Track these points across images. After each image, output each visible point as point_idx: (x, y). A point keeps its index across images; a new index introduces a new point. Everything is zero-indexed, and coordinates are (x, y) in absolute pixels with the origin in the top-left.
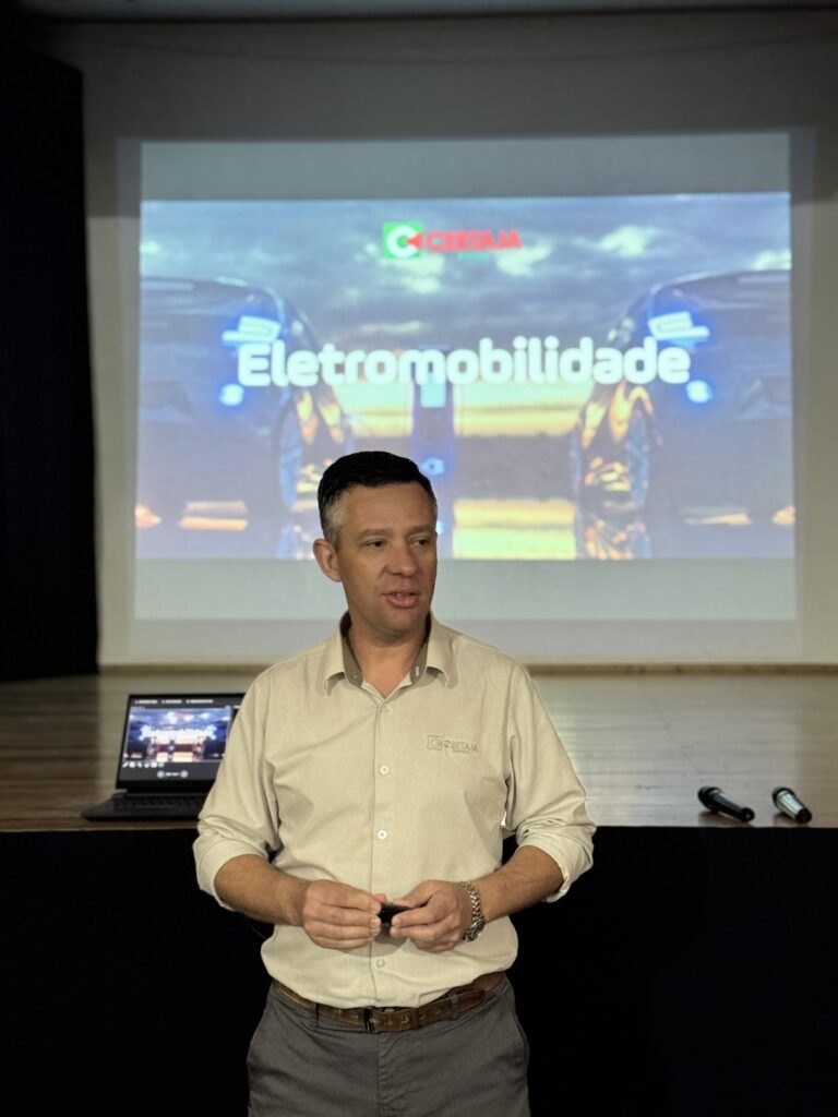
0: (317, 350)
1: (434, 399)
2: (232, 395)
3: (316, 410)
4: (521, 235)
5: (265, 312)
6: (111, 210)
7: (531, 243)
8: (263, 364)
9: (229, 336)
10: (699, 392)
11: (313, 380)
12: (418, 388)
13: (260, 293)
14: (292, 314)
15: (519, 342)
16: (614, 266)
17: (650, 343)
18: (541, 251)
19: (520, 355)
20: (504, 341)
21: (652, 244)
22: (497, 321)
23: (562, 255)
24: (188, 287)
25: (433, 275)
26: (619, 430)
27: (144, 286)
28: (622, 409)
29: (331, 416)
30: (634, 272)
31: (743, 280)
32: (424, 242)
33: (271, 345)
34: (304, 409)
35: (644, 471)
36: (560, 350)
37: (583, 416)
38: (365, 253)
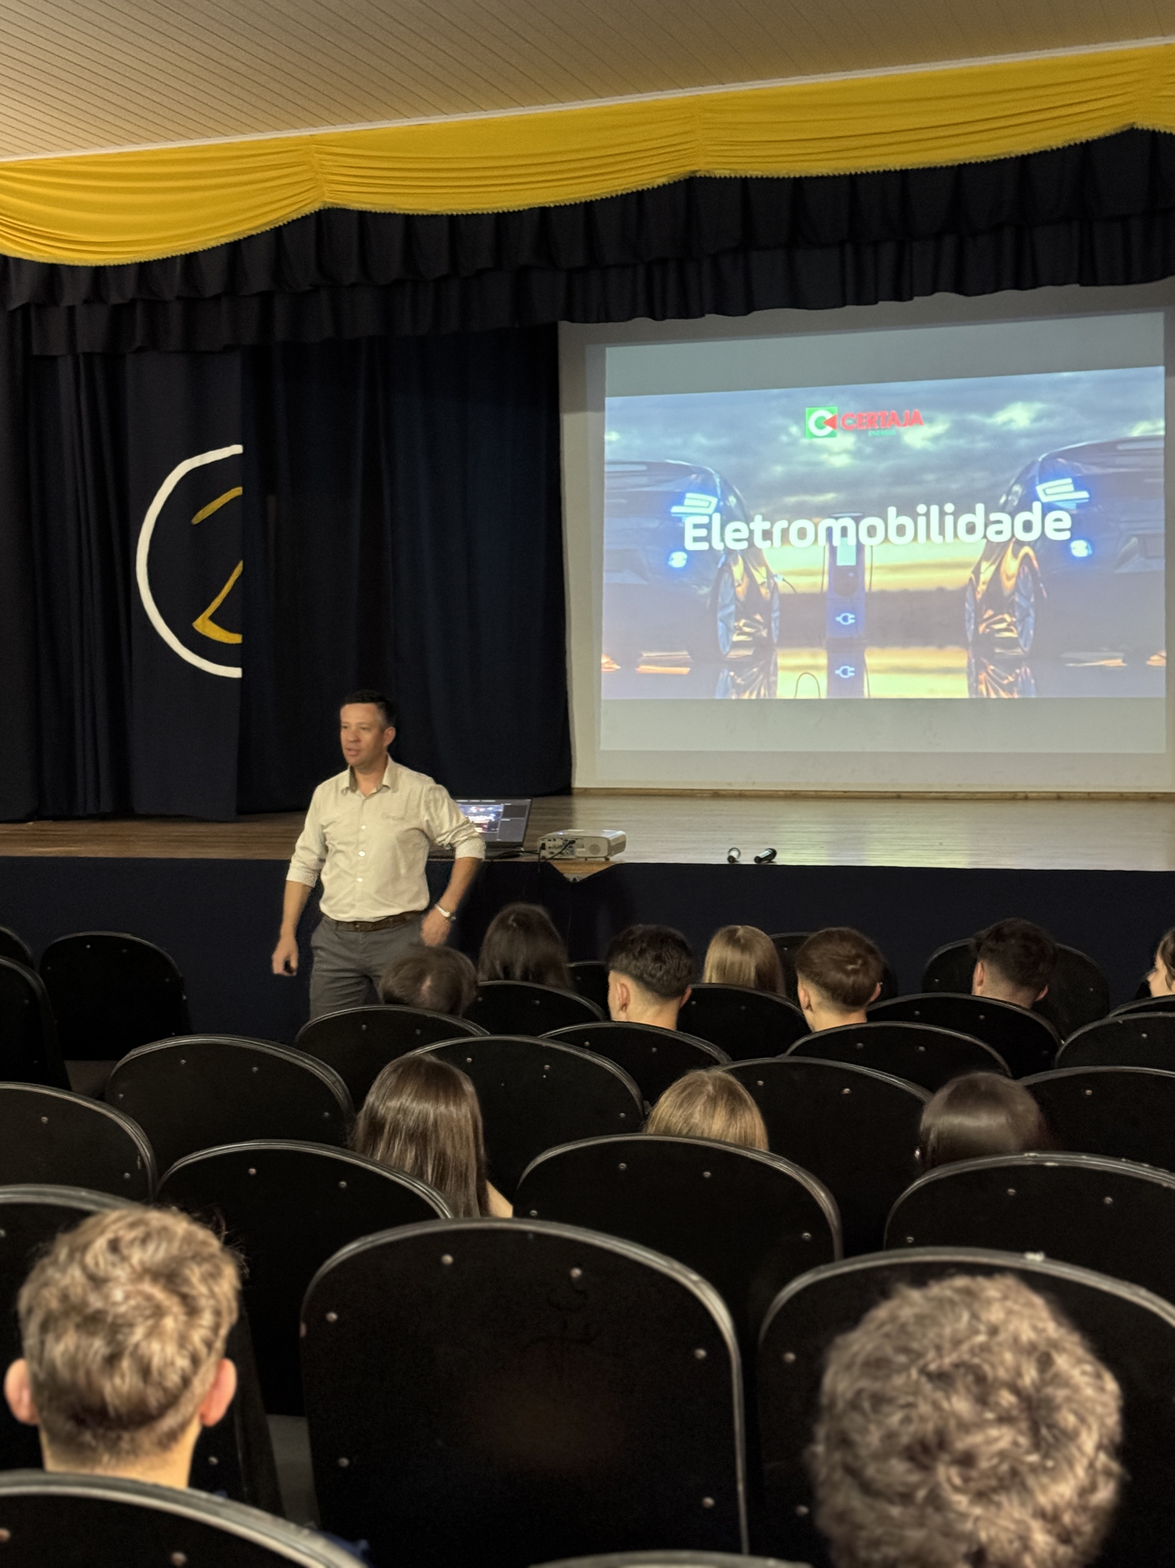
0: (748, 520)
1: (846, 559)
2: (678, 560)
3: (747, 570)
4: (923, 414)
5: (705, 488)
6: (580, 406)
7: (931, 421)
8: (703, 533)
9: (675, 509)
10: (1080, 549)
11: (744, 545)
12: (833, 551)
13: (701, 471)
14: (727, 489)
15: (921, 508)
16: (1004, 437)
17: (1037, 506)
18: (940, 427)
19: (922, 520)
20: (907, 508)
21: (1038, 418)
22: (900, 490)
23: (961, 429)
24: (644, 468)
25: (847, 451)
26: (1009, 584)
27: (607, 468)
28: (1011, 565)
29: (760, 576)
30: (1023, 443)
31: (1120, 447)
32: (839, 422)
33: (710, 516)
34: (738, 570)
35: (1031, 620)
36: (956, 515)
37: (977, 572)
38: (789, 434)
